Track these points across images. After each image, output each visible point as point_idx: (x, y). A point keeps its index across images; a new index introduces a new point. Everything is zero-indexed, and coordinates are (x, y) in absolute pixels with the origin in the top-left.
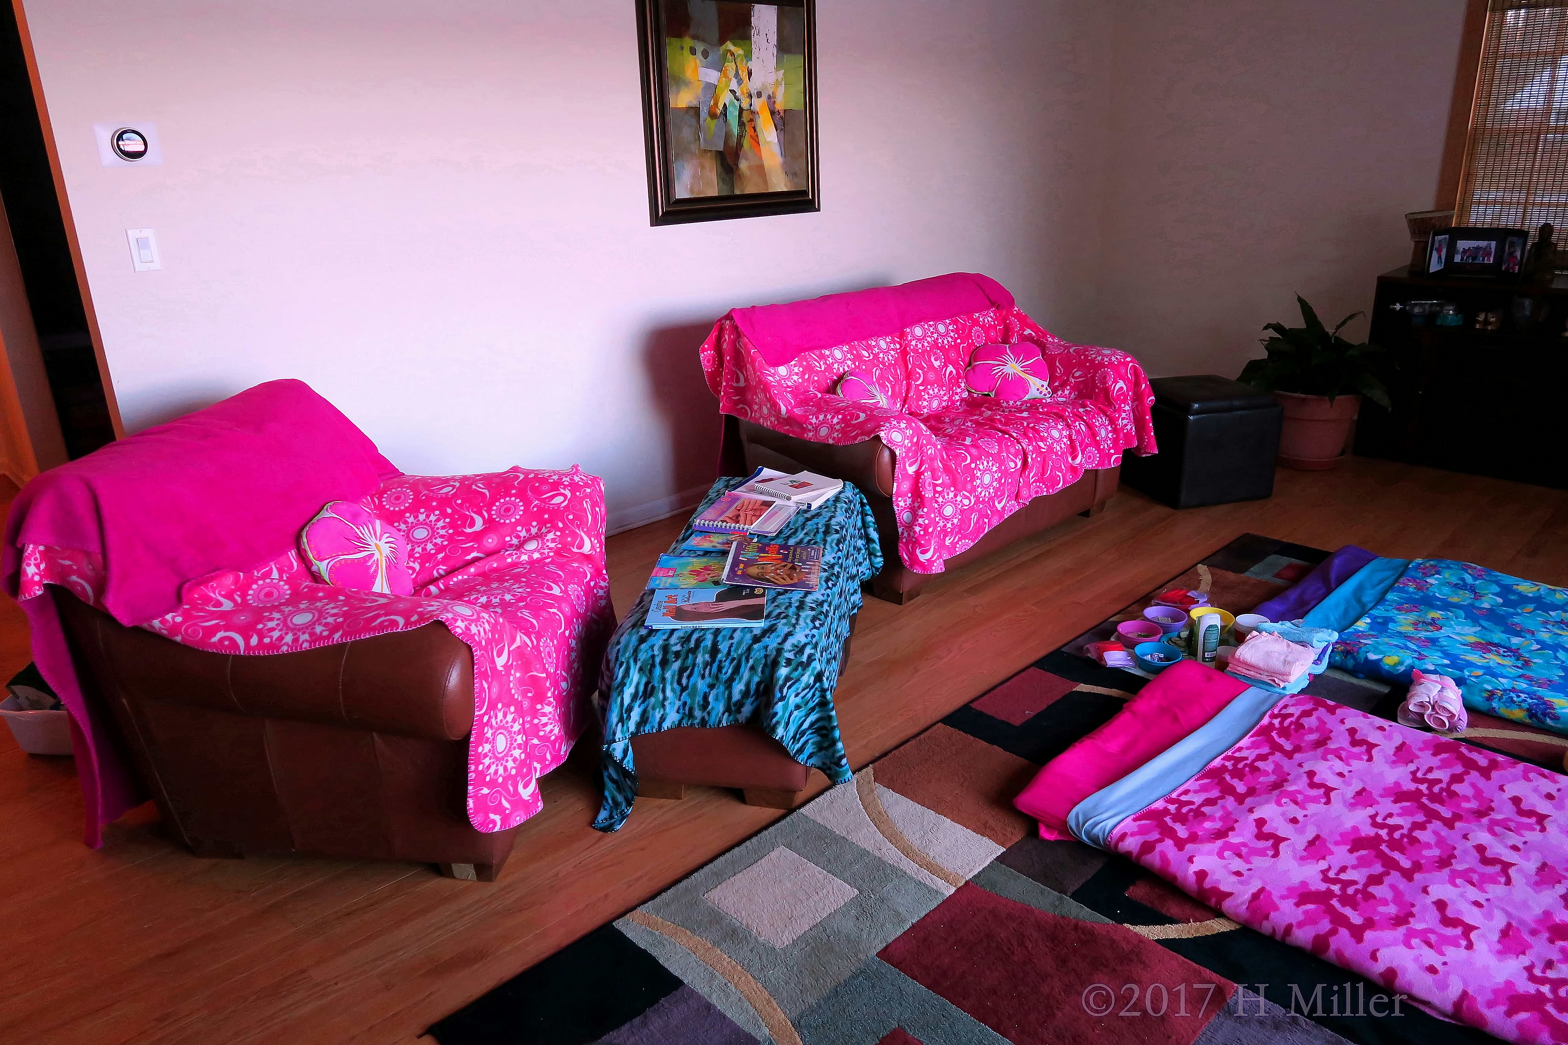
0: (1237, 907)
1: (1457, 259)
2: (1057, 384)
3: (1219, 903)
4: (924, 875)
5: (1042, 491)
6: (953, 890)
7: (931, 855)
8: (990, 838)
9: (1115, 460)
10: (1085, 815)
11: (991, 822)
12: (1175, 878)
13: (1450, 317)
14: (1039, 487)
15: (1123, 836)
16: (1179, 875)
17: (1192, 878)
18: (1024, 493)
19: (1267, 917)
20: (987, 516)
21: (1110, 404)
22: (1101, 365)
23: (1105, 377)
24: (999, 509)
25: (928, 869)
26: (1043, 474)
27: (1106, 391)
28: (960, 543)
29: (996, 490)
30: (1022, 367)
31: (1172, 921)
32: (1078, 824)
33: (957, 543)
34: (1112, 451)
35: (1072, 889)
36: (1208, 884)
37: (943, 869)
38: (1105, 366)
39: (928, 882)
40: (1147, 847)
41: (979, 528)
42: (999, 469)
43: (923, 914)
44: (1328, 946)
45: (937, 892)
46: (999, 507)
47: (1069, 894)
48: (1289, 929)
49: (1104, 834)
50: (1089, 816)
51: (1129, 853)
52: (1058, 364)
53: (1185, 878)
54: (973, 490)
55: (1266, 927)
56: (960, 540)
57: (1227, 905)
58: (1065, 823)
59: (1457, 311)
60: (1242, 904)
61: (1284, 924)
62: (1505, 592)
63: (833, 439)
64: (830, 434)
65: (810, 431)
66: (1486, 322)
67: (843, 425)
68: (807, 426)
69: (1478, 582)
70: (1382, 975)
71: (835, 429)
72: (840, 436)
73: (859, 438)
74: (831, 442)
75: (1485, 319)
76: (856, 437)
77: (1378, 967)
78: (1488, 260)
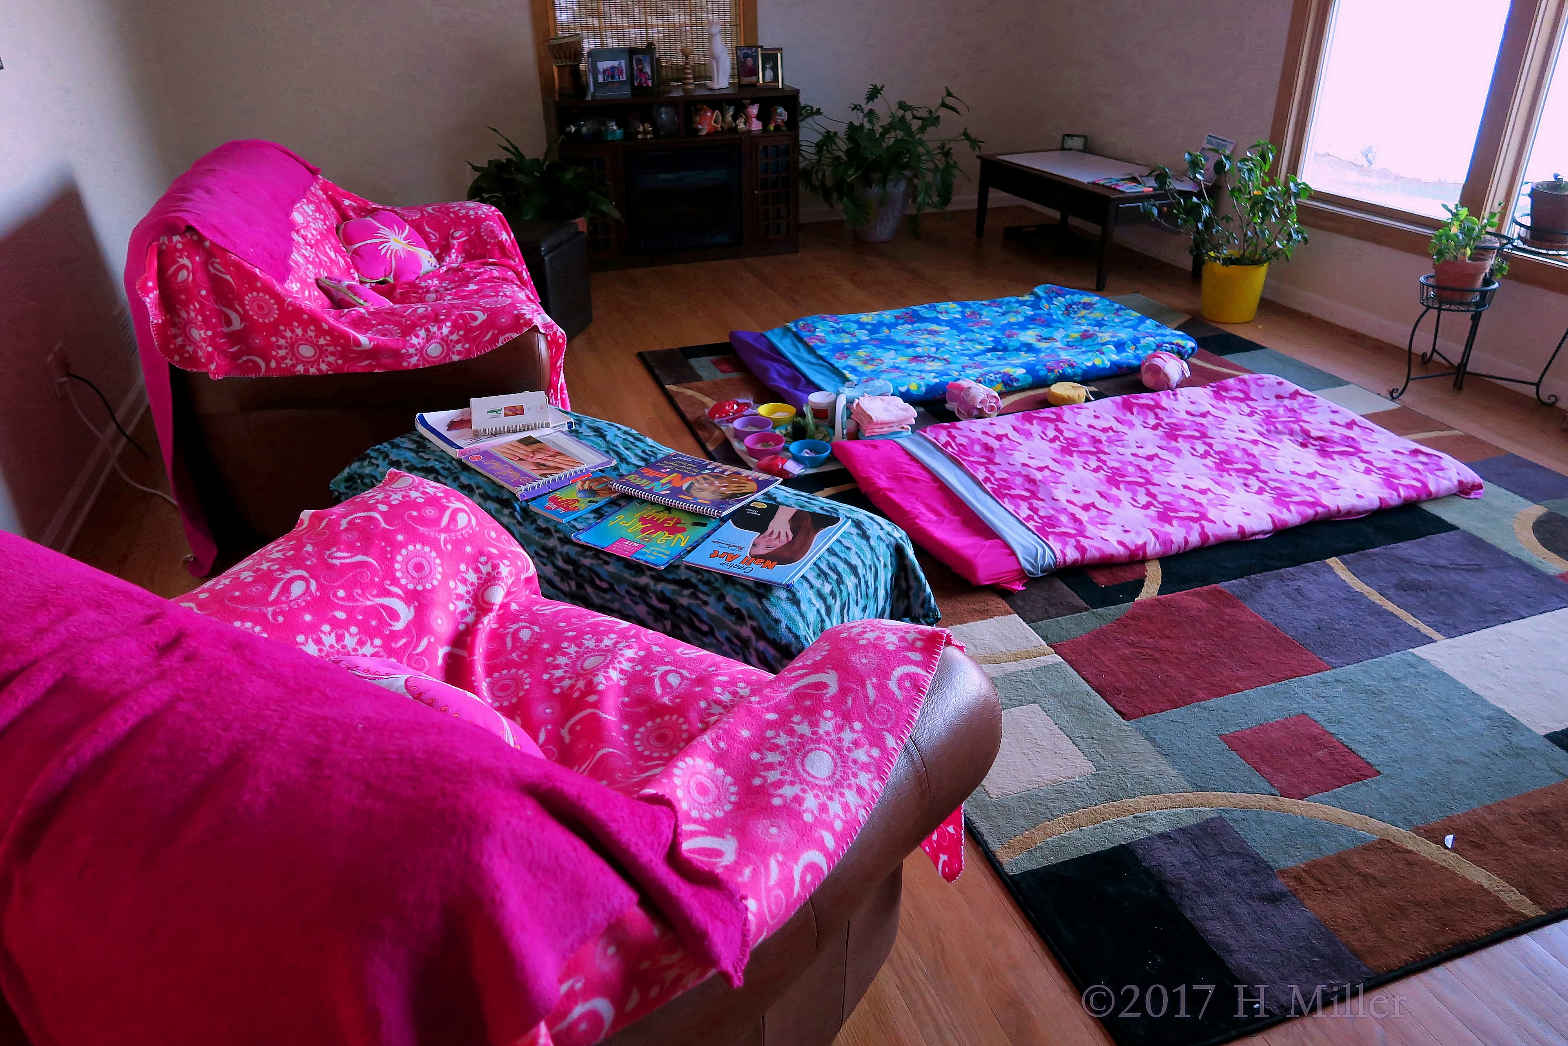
0: (1153, 546)
1: (601, 79)
2: (437, 252)
3: (1145, 553)
4: (1030, 663)
6: (1057, 656)
7: (1002, 650)
8: (998, 615)
10: (1030, 556)
12: (1112, 556)
13: (617, 132)
15: (1063, 554)
16: (1112, 552)
17: (1121, 549)
19: (1172, 542)
22: (479, 219)
23: (492, 231)
25: (1021, 658)
30: (403, 239)
31: (1143, 580)
32: (1032, 565)
35: (1085, 605)
36: (1131, 546)
37: (1026, 652)
38: (484, 220)
39: (1041, 664)
40: (1080, 549)
44: (1207, 536)
45: (1056, 665)
47: (1089, 608)
48: (1185, 540)
49: (1053, 561)
50: (1033, 555)
51: (1075, 561)
52: (427, 229)
53: (1117, 551)
55: (1175, 548)
57: (1150, 550)
58: (1022, 570)
59: (620, 127)
60: (1154, 544)
61: (1182, 539)
62: (861, 326)
63: (459, 353)
64: (449, 350)
65: (411, 356)
66: (645, 132)
67: (461, 333)
68: (408, 351)
69: (841, 324)
70: (1238, 532)
71: (451, 341)
72: (467, 346)
73: (501, 339)
74: (456, 358)
75: (644, 129)
76: (494, 339)
77: (1234, 529)
78: (623, 77)
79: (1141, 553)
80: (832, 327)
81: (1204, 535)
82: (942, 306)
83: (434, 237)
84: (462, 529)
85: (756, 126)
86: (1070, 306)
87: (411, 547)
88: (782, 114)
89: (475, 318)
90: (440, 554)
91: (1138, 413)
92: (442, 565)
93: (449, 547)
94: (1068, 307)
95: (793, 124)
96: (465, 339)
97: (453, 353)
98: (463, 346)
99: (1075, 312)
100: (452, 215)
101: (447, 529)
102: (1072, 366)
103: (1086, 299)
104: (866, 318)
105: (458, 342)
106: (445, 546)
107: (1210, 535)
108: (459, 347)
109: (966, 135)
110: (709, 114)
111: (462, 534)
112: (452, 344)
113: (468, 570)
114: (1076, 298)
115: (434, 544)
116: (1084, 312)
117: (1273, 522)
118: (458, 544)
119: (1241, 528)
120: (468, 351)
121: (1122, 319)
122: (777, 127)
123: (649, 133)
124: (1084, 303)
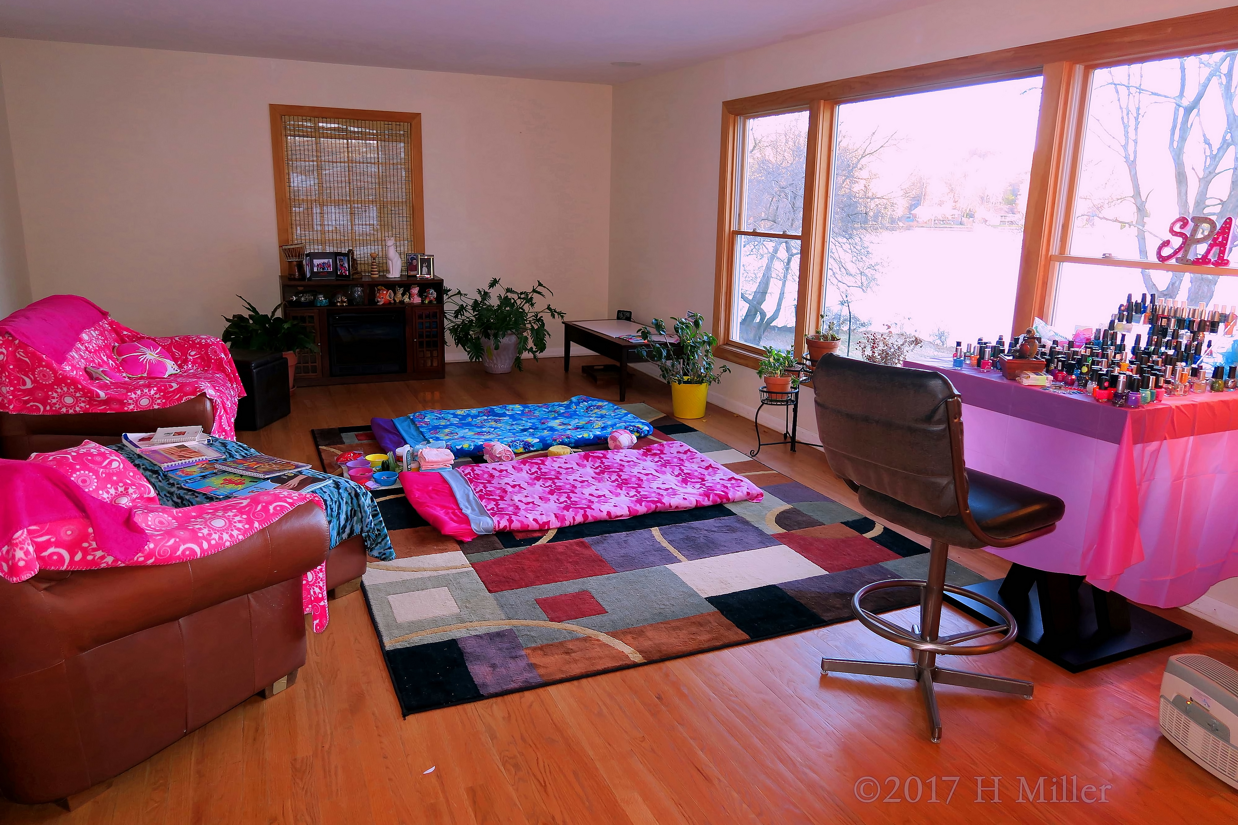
0: (553, 523)
1: (315, 270)
3: (547, 526)
4: (454, 571)
6: (471, 568)
7: (442, 565)
8: (450, 551)
12: (528, 527)
13: (323, 301)
15: (499, 522)
16: (529, 523)
17: (533, 523)
19: (564, 521)
25: (450, 569)
30: (156, 354)
31: (541, 538)
32: (477, 530)
35: (500, 547)
36: (539, 521)
37: (455, 566)
39: (460, 571)
40: (510, 521)
43: (478, 578)
44: (588, 517)
45: (468, 572)
47: (504, 548)
48: (573, 519)
51: (505, 527)
52: (174, 350)
55: (567, 524)
57: (550, 524)
58: (472, 531)
59: (325, 298)
60: (555, 521)
63: (158, 404)
64: (153, 402)
65: (130, 404)
66: (342, 302)
67: (162, 394)
68: (128, 401)
69: (443, 415)
70: (607, 516)
71: (155, 398)
72: (164, 401)
73: (184, 399)
74: (156, 407)
75: (342, 300)
76: (180, 398)
77: (605, 514)
78: (330, 269)
80: (436, 416)
81: (585, 517)
82: (510, 407)
83: (178, 354)
84: (114, 469)
85: (417, 300)
86: (590, 407)
87: (82, 472)
88: (433, 294)
89: (172, 387)
90: (98, 477)
91: (591, 461)
92: (97, 483)
93: (104, 475)
94: (588, 408)
95: (440, 300)
96: (164, 397)
97: (155, 404)
98: (161, 401)
99: (592, 411)
100: (191, 342)
101: (105, 467)
102: (568, 437)
103: (600, 404)
104: (459, 412)
105: (159, 398)
106: (102, 475)
108: (159, 401)
109: (549, 308)
110: (385, 292)
111: (113, 471)
112: (156, 399)
113: (111, 488)
114: (594, 403)
115: (96, 473)
116: (596, 410)
117: (629, 511)
118: (109, 475)
119: (609, 513)
120: (164, 404)
121: (616, 414)
122: (430, 302)
123: (345, 302)
124: (598, 406)
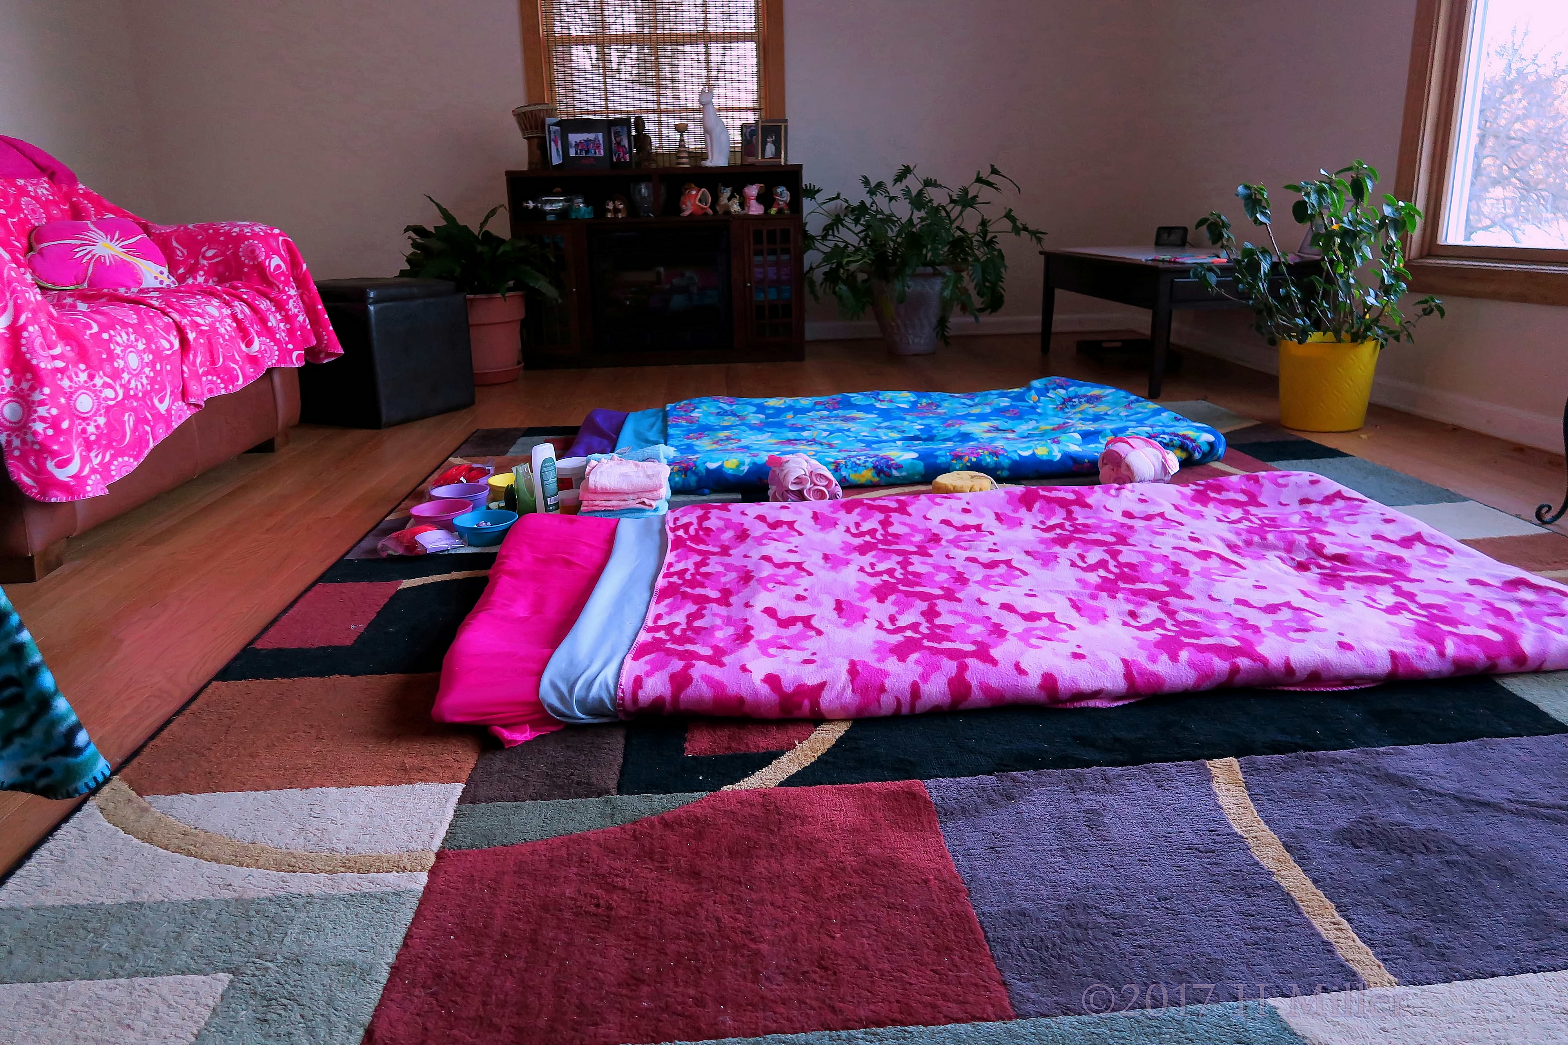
0: (840, 695)
1: (572, 153)
2: (181, 271)
3: (815, 703)
4: (349, 882)
5: (218, 388)
6: (423, 878)
7: (341, 847)
8: (425, 780)
9: (296, 359)
10: (566, 680)
11: (408, 762)
12: (740, 700)
13: (583, 210)
14: (212, 382)
15: (638, 682)
16: (745, 692)
17: (765, 690)
18: (194, 387)
19: (882, 689)
20: (147, 422)
21: (271, 285)
22: (242, 237)
23: (253, 251)
24: (163, 411)
25: (349, 869)
26: (213, 362)
27: (261, 269)
28: (115, 463)
29: (152, 381)
30: (121, 247)
31: (776, 755)
32: (561, 697)
33: (110, 463)
34: (290, 346)
35: (612, 784)
36: (788, 685)
37: (380, 858)
38: (248, 238)
39: (367, 887)
40: (680, 681)
41: (140, 442)
42: (147, 349)
43: (398, 940)
44: (968, 686)
45: (397, 894)
46: (162, 408)
47: (613, 791)
48: (915, 690)
49: (609, 693)
50: (573, 678)
51: (658, 702)
52: (175, 244)
53: (756, 693)
54: (116, 375)
55: (887, 703)
56: (114, 457)
57: (827, 699)
58: (538, 705)
59: (587, 203)
60: (844, 689)
61: (907, 686)
62: (761, 409)
66: (616, 210)
69: (734, 407)
70: (1041, 687)
75: (614, 208)
77: (1034, 680)
78: (599, 152)
79: (806, 702)
80: (720, 408)
81: (958, 684)
85: (756, 209)
86: (1070, 399)
94: (1067, 401)
95: (795, 206)
99: (1073, 406)
102: (995, 454)
103: (1097, 392)
107: (974, 683)
109: (1007, 215)
116: (1086, 406)
117: (1128, 675)
119: (1049, 681)
122: (780, 211)
124: (1091, 396)
